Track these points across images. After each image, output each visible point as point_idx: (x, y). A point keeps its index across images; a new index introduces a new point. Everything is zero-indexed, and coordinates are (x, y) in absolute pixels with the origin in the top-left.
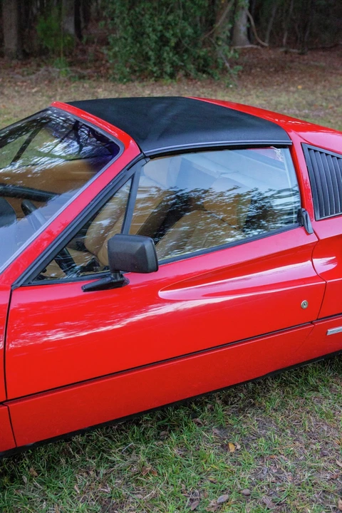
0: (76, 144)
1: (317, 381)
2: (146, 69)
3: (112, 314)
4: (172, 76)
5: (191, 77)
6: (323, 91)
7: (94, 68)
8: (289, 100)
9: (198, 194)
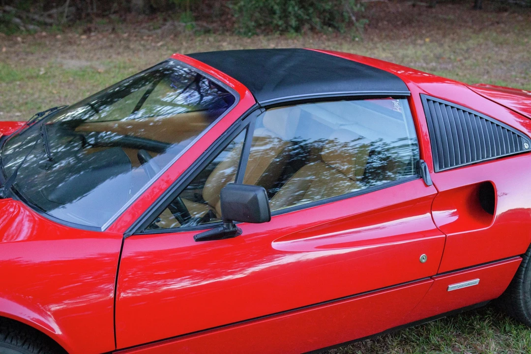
0: (196, 94)
1: (440, 340)
2: (272, 22)
3: (235, 263)
4: (297, 29)
5: (317, 31)
6: (451, 44)
7: (219, 22)
8: (416, 53)
9: (321, 144)
